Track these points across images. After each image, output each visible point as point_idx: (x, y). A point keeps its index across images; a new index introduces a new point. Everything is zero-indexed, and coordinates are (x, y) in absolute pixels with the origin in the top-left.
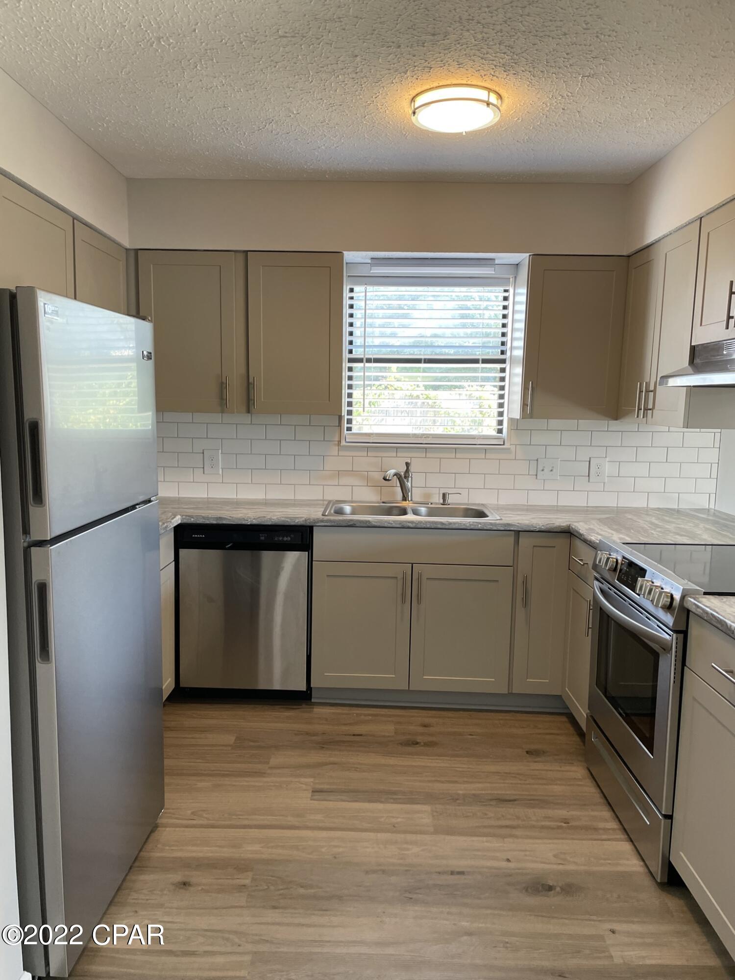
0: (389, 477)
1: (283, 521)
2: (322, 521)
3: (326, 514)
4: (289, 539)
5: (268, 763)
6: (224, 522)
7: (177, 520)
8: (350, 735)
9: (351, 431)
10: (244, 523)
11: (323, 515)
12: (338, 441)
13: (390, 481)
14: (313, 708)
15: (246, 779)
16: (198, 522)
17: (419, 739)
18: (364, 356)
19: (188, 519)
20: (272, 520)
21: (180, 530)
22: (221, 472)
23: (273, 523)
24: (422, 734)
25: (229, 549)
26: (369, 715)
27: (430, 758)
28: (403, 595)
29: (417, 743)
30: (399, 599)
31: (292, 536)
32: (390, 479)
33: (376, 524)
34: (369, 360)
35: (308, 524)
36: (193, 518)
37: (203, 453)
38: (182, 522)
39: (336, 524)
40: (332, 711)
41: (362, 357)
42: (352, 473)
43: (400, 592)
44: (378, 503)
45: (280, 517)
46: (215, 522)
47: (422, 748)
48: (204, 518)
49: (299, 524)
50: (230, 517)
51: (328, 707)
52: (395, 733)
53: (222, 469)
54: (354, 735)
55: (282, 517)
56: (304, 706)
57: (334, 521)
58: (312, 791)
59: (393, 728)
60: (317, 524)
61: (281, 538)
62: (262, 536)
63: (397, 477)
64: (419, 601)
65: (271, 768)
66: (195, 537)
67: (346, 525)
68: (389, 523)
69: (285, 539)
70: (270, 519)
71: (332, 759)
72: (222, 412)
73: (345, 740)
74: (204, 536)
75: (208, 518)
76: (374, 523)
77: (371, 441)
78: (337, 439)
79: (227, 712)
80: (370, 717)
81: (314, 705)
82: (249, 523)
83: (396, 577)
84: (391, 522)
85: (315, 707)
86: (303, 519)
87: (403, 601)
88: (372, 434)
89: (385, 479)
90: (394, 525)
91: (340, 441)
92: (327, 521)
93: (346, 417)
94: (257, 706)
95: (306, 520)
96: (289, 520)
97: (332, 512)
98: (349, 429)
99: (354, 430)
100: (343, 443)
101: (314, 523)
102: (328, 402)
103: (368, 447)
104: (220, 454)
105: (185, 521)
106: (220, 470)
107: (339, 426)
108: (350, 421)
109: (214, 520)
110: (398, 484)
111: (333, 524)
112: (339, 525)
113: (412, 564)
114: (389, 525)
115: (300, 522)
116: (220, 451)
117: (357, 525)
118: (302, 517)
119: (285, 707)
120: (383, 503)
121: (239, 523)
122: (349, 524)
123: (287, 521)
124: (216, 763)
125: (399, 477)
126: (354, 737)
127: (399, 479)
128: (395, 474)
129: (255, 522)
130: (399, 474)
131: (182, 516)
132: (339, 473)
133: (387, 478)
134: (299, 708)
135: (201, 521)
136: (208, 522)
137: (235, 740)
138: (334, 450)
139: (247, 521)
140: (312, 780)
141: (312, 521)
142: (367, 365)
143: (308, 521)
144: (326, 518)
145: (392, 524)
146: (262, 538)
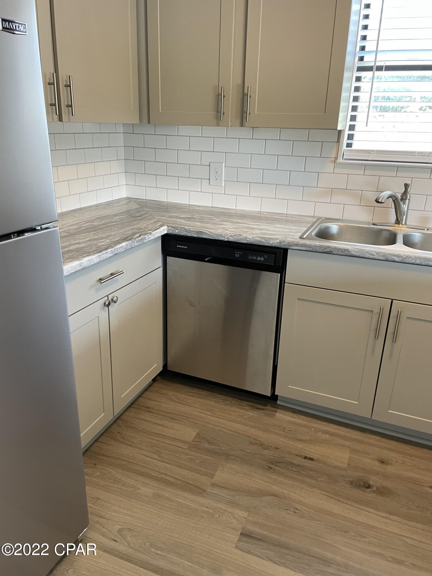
0: (382, 200)
1: (258, 241)
2: (297, 245)
3: (304, 237)
4: (263, 259)
5: (212, 476)
6: (204, 237)
7: (164, 230)
8: (301, 456)
9: (351, 147)
10: (221, 239)
11: (300, 238)
12: (335, 158)
13: (383, 204)
14: (276, 412)
15: (186, 495)
16: (181, 234)
17: (373, 480)
18: (375, 63)
19: (173, 230)
20: (248, 239)
21: (166, 239)
22: (223, 185)
23: (248, 242)
24: (377, 474)
25: (208, 261)
26: (327, 432)
27: (380, 514)
28: (377, 331)
29: (369, 487)
30: (372, 334)
31: (266, 256)
32: (383, 202)
33: (355, 254)
34: (380, 69)
35: (283, 247)
36: (177, 230)
37: (209, 166)
38: (168, 233)
39: (311, 249)
40: (293, 419)
41: (372, 64)
42: (345, 191)
43: (374, 326)
44: (368, 223)
45: (255, 237)
46: (195, 236)
47: (374, 495)
48: (186, 230)
49: (273, 245)
50: (209, 232)
51: (291, 414)
52: (349, 464)
53: (225, 181)
54: (305, 458)
55: (257, 237)
56: (268, 407)
57: (310, 246)
58: (242, 534)
59: (348, 457)
60: (292, 248)
61: (255, 258)
62: (237, 253)
63: (393, 200)
64: (394, 339)
65: (214, 485)
66: (179, 247)
67: (322, 251)
68: (371, 255)
69: (259, 259)
70: (246, 238)
71: (276, 489)
72: (218, 125)
73: (294, 462)
74: (186, 247)
75: (190, 231)
76: (353, 252)
77: (371, 159)
78: (334, 155)
79: (201, 400)
80: (328, 436)
81: (277, 408)
82: (226, 240)
83: (373, 311)
84: (373, 253)
85: (279, 410)
86: (278, 241)
87: (376, 337)
88: (372, 151)
89: (377, 201)
90: (376, 257)
91: (336, 158)
92: (302, 245)
93: (347, 132)
94: (228, 398)
95: (280, 242)
96: (263, 241)
97: (313, 234)
98: (349, 145)
99: (354, 147)
100: (340, 160)
101: (289, 246)
102: (324, 114)
103: (365, 165)
104: (223, 167)
105: (170, 232)
106: (223, 182)
107: (338, 142)
108: (351, 137)
109: (195, 234)
110: (393, 206)
111: (308, 249)
112: (314, 250)
113: (392, 300)
114: (371, 256)
115: (275, 243)
116: (224, 164)
117: (334, 253)
118: (276, 239)
119: (251, 404)
120: (374, 224)
121: (217, 238)
122: (326, 251)
123: (262, 242)
124: (168, 463)
125: (394, 199)
126: (305, 460)
127: (394, 201)
128: (390, 197)
129: (231, 239)
130: (395, 196)
131: (168, 226)
132: (332, 191)
133: (380, 201)
134: (263, 409)
135: (184, 233)
136: (189, 235)
137: (195, 437)
138: (330, 167)
139: (224, 237)
140: (246, 515)
141: (286, 243)
142: (378, 73)
143: (283, 243)
144: (302, 242)
145: (373, 255)
146: (237, 256)
